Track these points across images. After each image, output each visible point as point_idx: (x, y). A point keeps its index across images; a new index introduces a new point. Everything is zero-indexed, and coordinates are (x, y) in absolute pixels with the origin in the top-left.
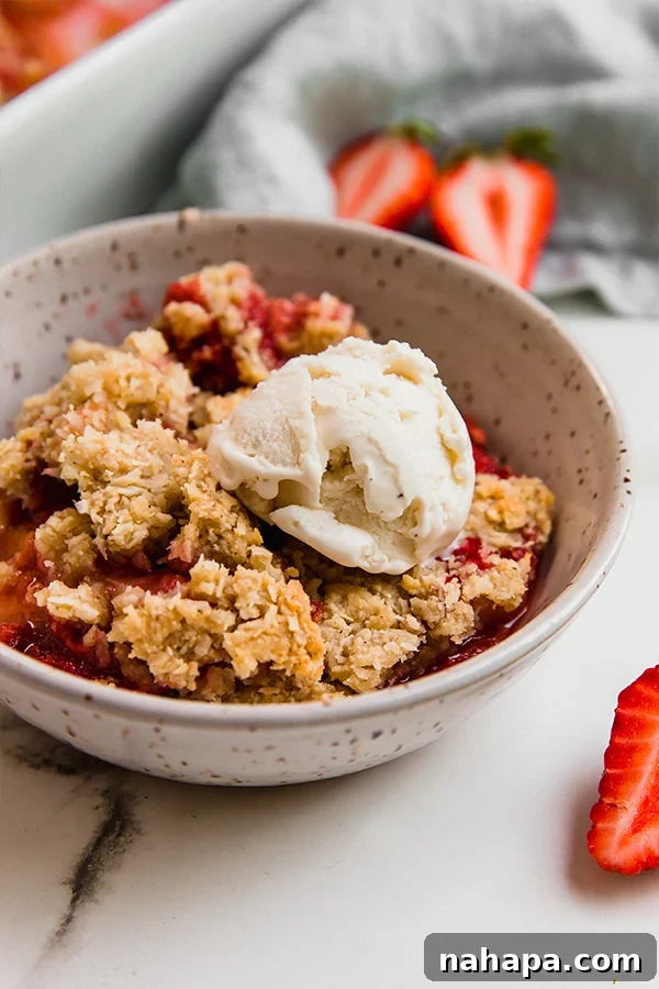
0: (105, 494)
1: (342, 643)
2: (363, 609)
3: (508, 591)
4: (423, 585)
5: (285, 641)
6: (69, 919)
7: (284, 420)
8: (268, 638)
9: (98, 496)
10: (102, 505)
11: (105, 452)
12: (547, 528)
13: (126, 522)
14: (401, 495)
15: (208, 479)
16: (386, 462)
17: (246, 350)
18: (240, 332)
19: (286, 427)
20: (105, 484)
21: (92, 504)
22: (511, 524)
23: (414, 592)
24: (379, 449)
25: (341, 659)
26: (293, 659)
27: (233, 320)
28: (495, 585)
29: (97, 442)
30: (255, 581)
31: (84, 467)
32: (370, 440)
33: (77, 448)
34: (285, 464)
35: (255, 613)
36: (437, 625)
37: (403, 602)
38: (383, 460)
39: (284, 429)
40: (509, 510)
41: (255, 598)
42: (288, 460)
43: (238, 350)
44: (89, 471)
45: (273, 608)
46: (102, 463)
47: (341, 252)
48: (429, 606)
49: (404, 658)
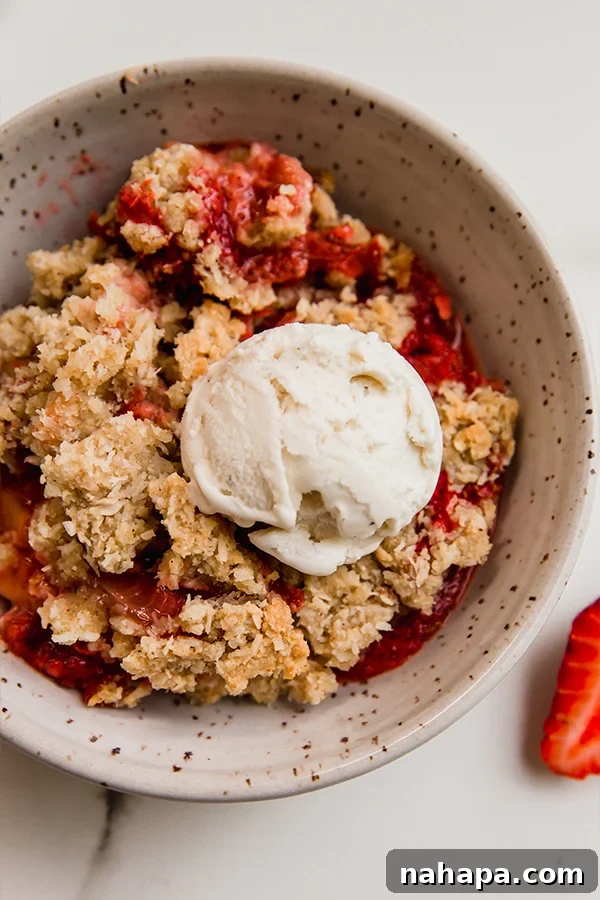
0: (89, 515)
1: (322, 625)
2: (340, 588)
3: (475, 556)
4: (395, 559)
5: (272, 659)
6: (107, 834)
7: (255, 465)
8: (256, 662)
9: (82, 516)
10: (87, 527)
11: (83, 474)
12: (511, 451)
13: (112, 552)
14: (373, 523)
15: (186, 509)
16: (356, 502)
17: (208, 269)
18: (200, 250)
19: (259, 474)
20: (88, 504)
21: (79, 526)
22: (476, 456)
23: (387, 565)
24: (350, 493)
25: (322, 639)
26: (280, 667)
27: (191, 233)
28: (462, 551)
29: (74, 463)
30: (239, 616)
31: (65, 486)
32: (340, 486)
33: (55, 470)
34: (259, 508)
35: (242, 641)
36: (408, 599)
37: (376, 572)
38: (353, 501)
39: (255, 474)
40: (474, 442)
41: (242, 630)
42: (262, 505)
43: (199, 269)
44: (70, 490)
45: (259, 637)
46: (82, 487)
47: (296, 97)
48: (401, 584)
49: (379, 637)
